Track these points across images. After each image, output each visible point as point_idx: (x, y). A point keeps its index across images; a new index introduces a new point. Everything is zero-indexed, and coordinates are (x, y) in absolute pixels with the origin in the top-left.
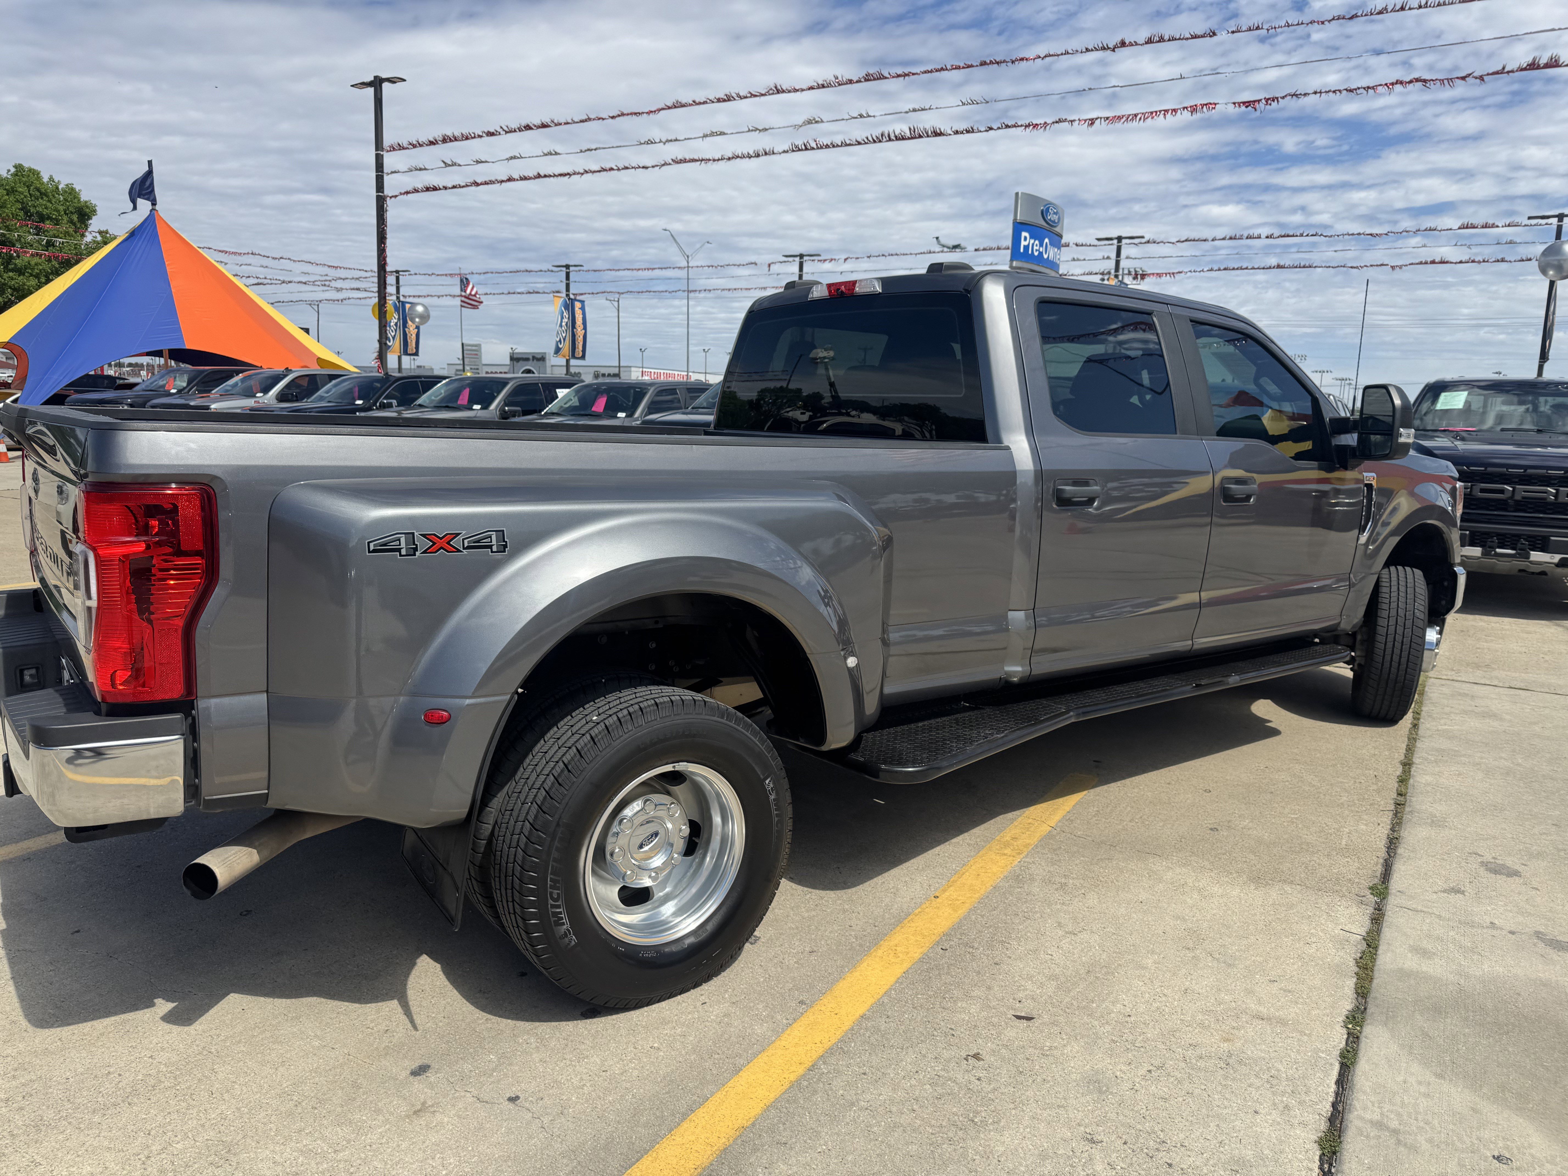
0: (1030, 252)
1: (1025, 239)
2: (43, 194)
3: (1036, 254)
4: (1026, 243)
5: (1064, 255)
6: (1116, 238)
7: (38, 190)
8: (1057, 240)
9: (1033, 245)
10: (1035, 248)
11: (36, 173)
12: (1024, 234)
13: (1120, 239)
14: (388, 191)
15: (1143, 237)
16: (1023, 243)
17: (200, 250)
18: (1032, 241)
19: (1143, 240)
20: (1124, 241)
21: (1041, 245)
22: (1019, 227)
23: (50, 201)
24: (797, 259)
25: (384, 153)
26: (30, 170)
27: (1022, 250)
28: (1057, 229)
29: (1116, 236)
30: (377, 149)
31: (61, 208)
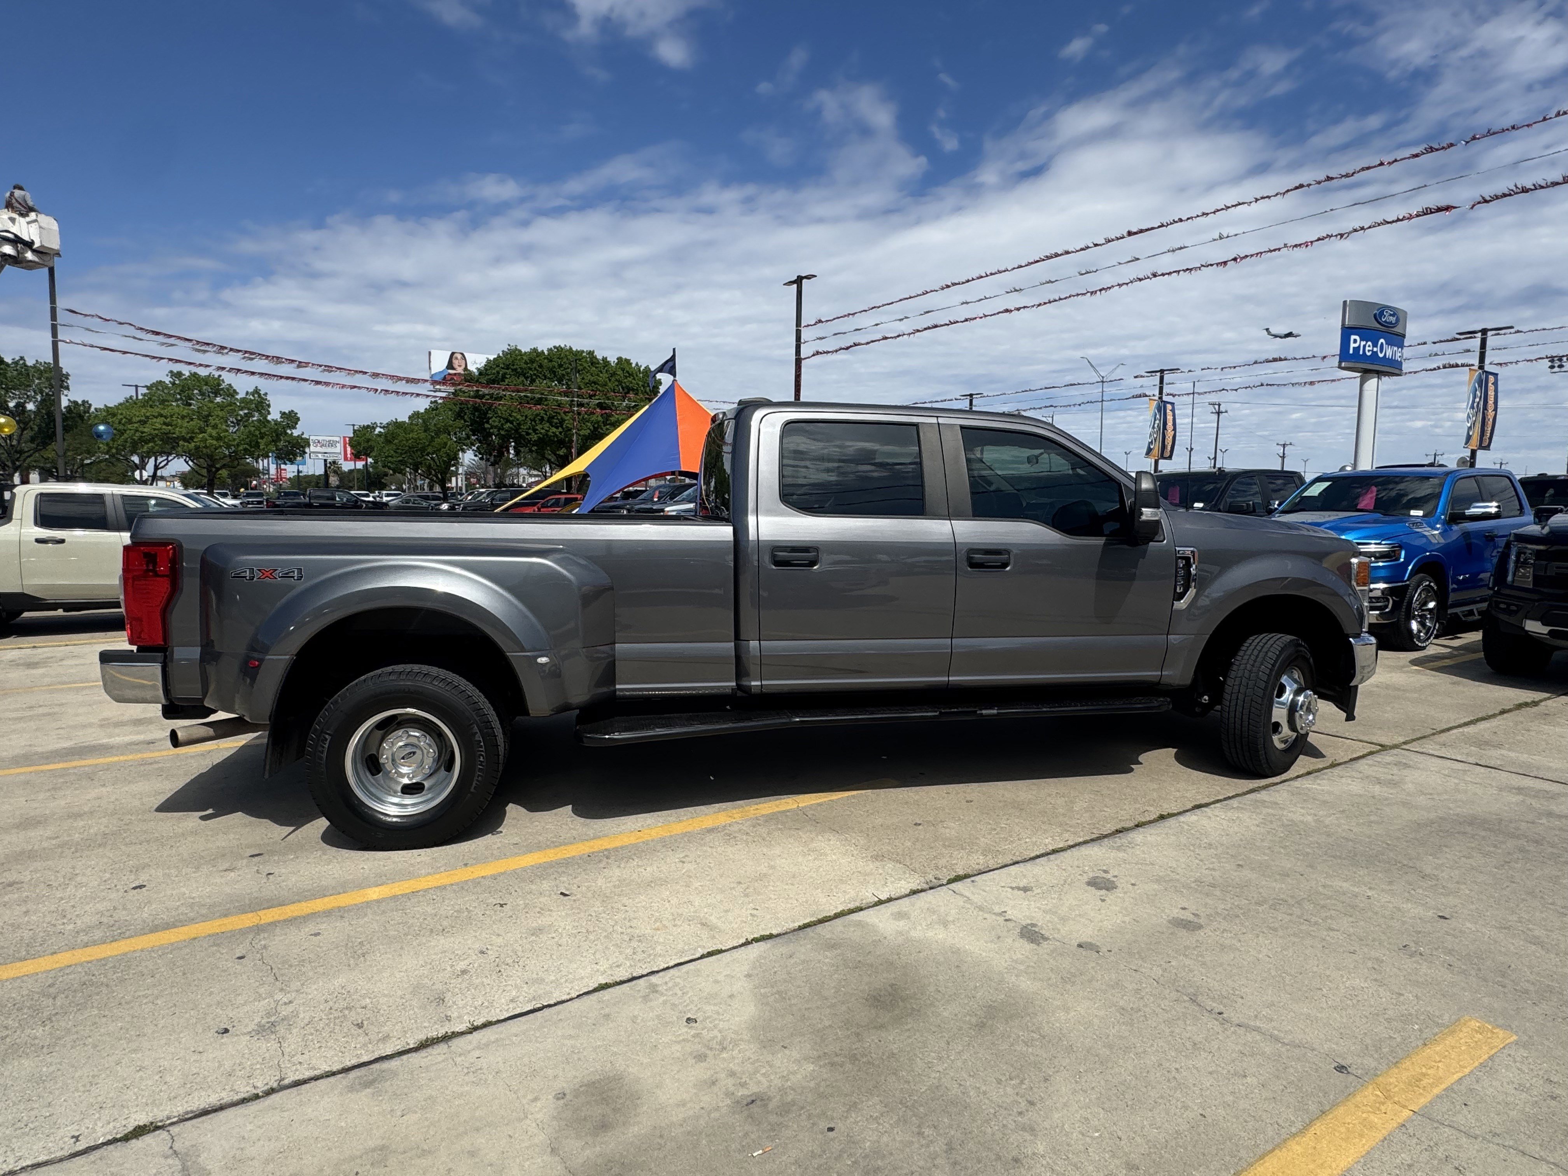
0: (1361, 353)
1: (1355, 341)
2: (631, 375)
3: (1369, 354)
4: (1356, 345)
5: (1407, 352)
6: (1480, 331)
7: (627, 372)
8: (1398, 339)
9: (1364, 346)
10: (1367, 348)
11: (628, 361)
12: (1353, 337)
13: (1484, 332)
14: (802, 356)
15: (1512, 327)
16: (1352, 345)
17: (699, 402)
18: (1363, 343)
19: (1512, 330)
20: (1490, 333)
21: (1375, 345)
22: (1347, 332)
23: (634, 379)
24: (1158, 374)
25: (802, 329)
26: (626, 360)
27: (1351, 352)
28: (1398, 329)
29: (1480, 328)
30: (797, 326)
31: (641, 383)
